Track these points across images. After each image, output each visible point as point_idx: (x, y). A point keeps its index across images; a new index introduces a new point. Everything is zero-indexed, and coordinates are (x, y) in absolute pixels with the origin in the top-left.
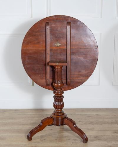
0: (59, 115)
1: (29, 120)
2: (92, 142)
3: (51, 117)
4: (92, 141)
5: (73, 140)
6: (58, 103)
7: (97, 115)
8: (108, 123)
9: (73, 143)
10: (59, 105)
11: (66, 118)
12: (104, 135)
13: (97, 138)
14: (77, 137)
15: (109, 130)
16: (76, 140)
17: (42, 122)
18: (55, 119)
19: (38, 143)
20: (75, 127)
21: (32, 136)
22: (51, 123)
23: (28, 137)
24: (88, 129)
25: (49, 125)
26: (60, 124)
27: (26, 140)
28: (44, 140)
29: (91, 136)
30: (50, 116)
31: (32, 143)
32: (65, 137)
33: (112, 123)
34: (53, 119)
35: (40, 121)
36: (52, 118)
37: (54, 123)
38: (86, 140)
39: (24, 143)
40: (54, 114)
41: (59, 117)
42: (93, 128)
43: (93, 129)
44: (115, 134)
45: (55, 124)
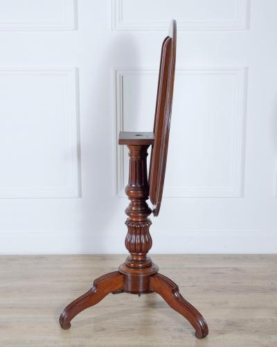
0: (138, 268)
1: (68, 281)
3: (119, 273)
4: (221, 333)
5: (175, 330)
7: (236, 269)
8: (264, 291)
9: (174, 338)
10: (141, 243)
11: (155, 274)
12: (252, 320)
13: (232, 326)
14: (184, 324)
16: (182, 331)
18: (129, 278)
19: (88, 337)
20: (177, 299)
22: (120, 286)
23: (62, 319)
24: (213, 305)
25: (114, 293)
26: (141, 290)
27: (58, 326)
30: (117, 270)
32: (156, 322)
34: (125, 277)
36: (121, 274)
37: (127, 286)
40: (128, 266)
41: (140, 272)
42: (226, 303)
43: (224, 305)
45: (130, 290)
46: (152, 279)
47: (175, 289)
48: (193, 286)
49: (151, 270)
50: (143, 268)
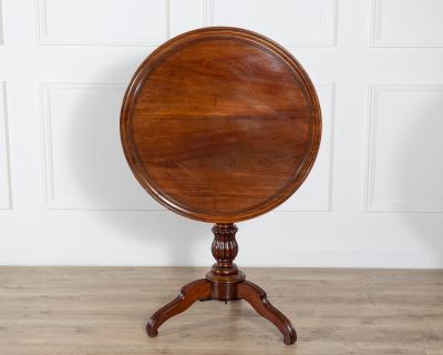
0: (224, 275)
2: (306, 344)
3: (207, 281)
4: (306, 340)
5: (260, 336)
6: (222, 245)
7: (323, 281)
8: (350, 301)
9: (259, 344)
10: (225, 250)
11: (242, 281)
12: (338, 328)
13: (319, 334)
14: (271, 331)
15: (350, 316)
16: (266, 337)
17: (183, 292)
18: (216, 285)
19: (173, 341)
20: (265, 305)
21: (157, 326)
22: (207, 294)
23: (149, 327)
25: (202, 300)
26: (228, 297)
27: (144, 334)
28: (189, 335)
29: (304, 329)
31: (160, 343)
33: (360, 301)
34: (212, 283)
35: (179, 288)
37: (214, 293)
38: (291, 338)
39: (139, 343)
40: (214, 273)
41: (227, 278)
42: (312, 312)
43: (310, 314)
44: (366, 326)
45: (216, 296)
46: (240, 286)
47: (263, 295)
48: (280, 297)
49: (238, 277)
50: (230, 275)
